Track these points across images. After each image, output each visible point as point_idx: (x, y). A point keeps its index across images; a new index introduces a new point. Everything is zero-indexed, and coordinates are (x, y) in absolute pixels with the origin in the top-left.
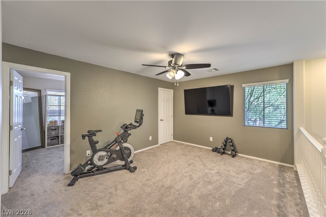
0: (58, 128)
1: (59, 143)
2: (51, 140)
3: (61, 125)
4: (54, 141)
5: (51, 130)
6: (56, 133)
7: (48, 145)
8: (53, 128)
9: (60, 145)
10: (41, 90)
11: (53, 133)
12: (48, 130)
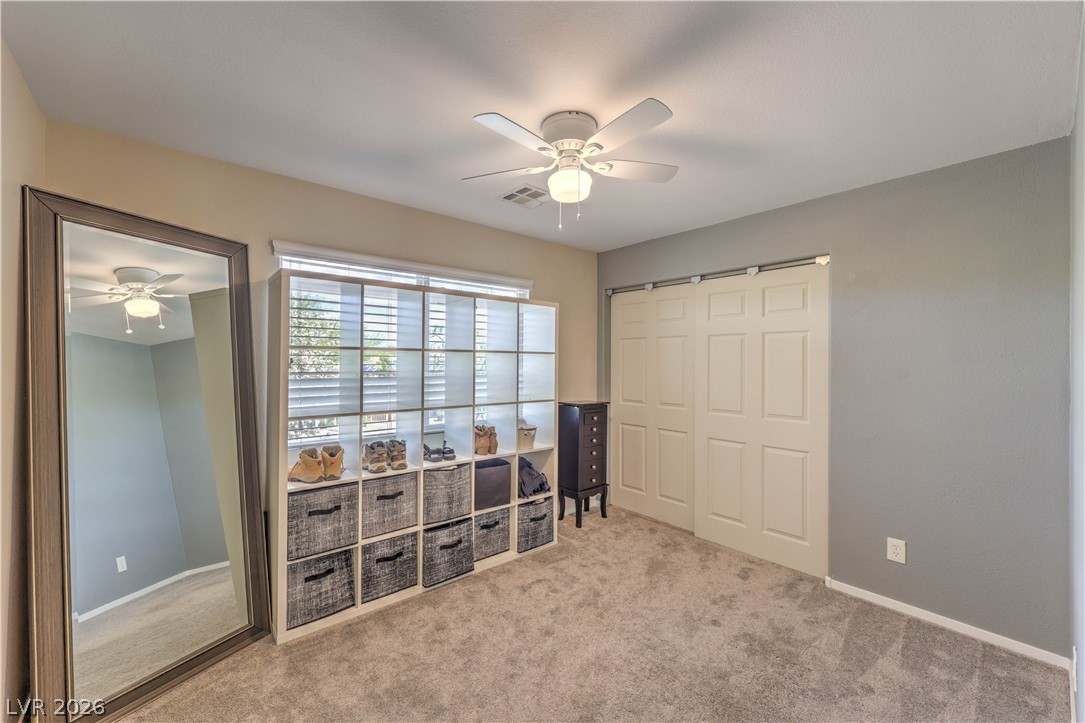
0: (352, 497)
1: (353, 597)
2: (307, 580)
3: (366, 475)
4: (326, 584)
5: (311, 514)
6: (339, 531)
7: (293, 617)
8: (323, 500)
9: (361, 610)
10: (246, 246)
11: (324, 534)
12: (291, 517)
